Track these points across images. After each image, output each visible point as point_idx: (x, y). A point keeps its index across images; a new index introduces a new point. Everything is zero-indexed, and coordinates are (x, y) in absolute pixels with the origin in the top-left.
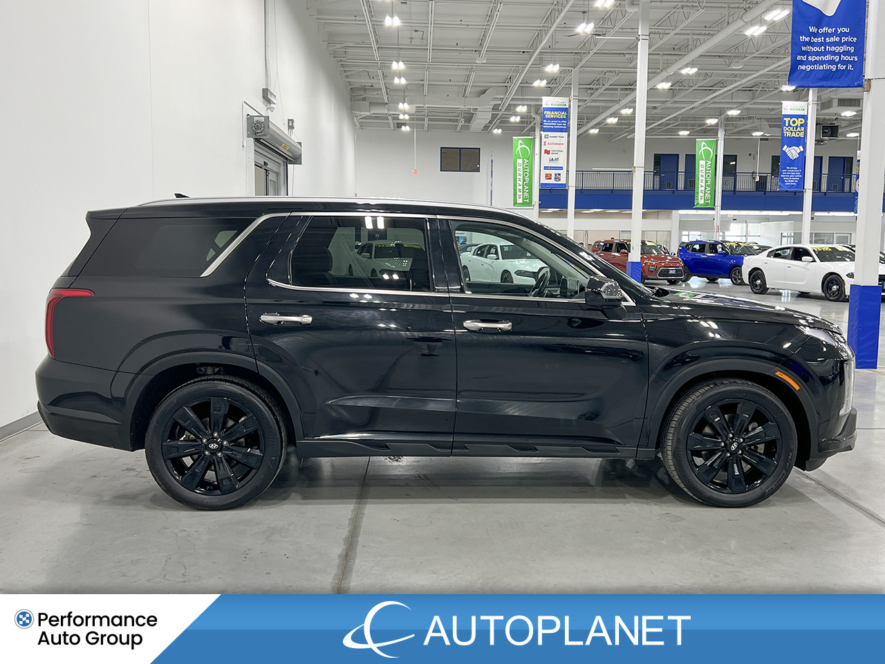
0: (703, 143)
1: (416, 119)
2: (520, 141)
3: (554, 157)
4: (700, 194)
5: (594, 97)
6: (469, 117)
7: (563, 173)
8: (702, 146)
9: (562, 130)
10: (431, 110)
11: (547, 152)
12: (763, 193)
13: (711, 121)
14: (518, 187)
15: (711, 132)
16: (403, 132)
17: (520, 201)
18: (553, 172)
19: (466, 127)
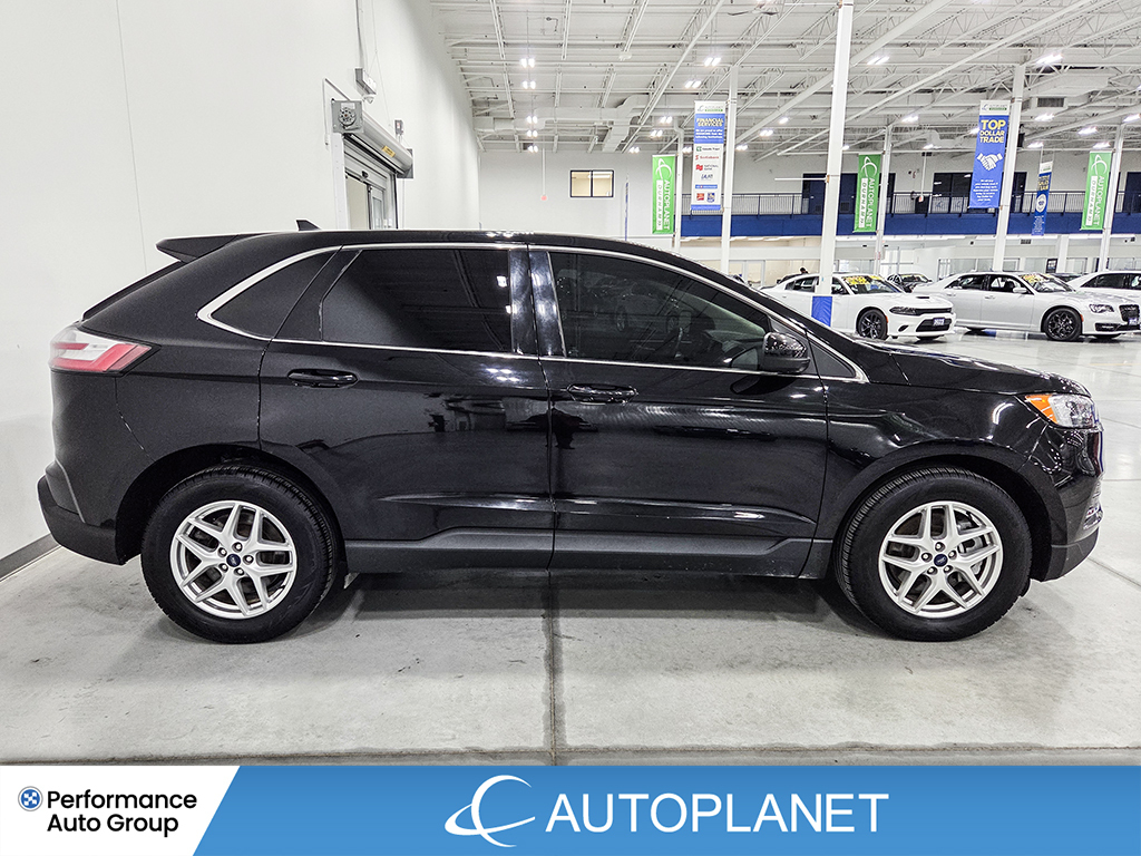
0: (867, 158)
1: (545, 138)
2: (661, 160)
3: (708, 173)
4: (861, 217)
5: (749, 105)
6: (603, 134)
7: (718, 192)
8: (866, 162)
9: (716, 141)
10: (561, 127)
11: (699, 167)
14: (658, 213)
16: (530, 155)
17: (660, 228)
18: (706, 192)
19: (598, 147)
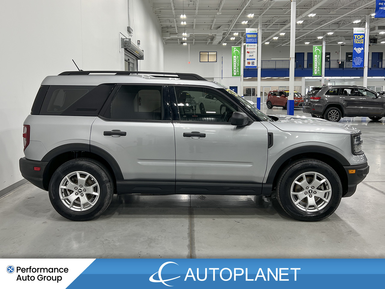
0: (316, 47)
1: (190, 40)
2: (235, 48)
3: (251, 54)
4: (315, 70)
5: (268, 28)
6: (212, 38)
7: (255, 61)
8: (316, 49)
9: (255, 43)
10: (196, 36)
11: (248, 52)
12: (342, 69)
13: (320, 38)
14: (234, 68)
15: (320, 42)
16: (184, 45)
18: (251, 61)
19: (211, 43)
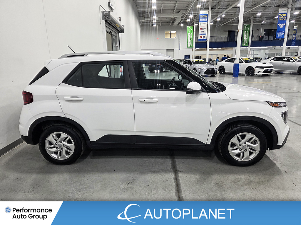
0: (246, 25)
1: (158, 22)
2: (189, 27)
3: (203, 30)
4: (244, 42)
5: (214, 11)
6: (173, 21)
7: (206, 36)
8: (246, 27)
9: (206, 22)
10: (162, 19)
11: (201, 29)
12: (261, 41)
14: (189, 42)
17: (189, 46)
18: (202, 36)
19: (172, 24)
